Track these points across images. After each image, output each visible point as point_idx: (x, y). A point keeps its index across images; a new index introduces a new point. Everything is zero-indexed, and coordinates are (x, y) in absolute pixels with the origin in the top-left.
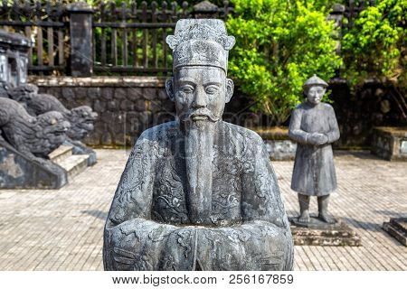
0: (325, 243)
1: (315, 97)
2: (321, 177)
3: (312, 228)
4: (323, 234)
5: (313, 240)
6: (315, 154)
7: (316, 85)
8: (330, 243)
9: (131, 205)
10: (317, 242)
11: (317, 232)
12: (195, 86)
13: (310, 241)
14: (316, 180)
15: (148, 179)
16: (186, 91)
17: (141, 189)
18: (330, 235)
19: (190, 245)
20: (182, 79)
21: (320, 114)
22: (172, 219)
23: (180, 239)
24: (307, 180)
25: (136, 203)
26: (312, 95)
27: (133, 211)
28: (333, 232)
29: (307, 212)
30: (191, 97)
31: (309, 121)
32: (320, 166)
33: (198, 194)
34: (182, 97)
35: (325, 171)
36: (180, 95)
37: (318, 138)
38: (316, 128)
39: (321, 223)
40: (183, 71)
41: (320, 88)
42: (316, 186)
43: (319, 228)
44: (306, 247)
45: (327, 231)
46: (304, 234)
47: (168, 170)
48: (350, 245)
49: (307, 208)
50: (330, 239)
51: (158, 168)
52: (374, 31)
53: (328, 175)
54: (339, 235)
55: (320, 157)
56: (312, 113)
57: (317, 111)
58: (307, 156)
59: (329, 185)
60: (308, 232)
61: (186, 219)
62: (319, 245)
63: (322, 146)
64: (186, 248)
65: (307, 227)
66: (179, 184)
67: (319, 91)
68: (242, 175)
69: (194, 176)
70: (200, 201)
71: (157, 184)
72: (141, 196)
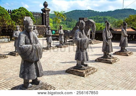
0: (1, 58)
15: (24, 39)
28: (2, 56)
30: (30, 27)
47: (27, 38)
51: (25, 38)
68: (35, 38)
69: (31, 38)
70: (32, 41)
71: (25, 40)
72: (24, 42)
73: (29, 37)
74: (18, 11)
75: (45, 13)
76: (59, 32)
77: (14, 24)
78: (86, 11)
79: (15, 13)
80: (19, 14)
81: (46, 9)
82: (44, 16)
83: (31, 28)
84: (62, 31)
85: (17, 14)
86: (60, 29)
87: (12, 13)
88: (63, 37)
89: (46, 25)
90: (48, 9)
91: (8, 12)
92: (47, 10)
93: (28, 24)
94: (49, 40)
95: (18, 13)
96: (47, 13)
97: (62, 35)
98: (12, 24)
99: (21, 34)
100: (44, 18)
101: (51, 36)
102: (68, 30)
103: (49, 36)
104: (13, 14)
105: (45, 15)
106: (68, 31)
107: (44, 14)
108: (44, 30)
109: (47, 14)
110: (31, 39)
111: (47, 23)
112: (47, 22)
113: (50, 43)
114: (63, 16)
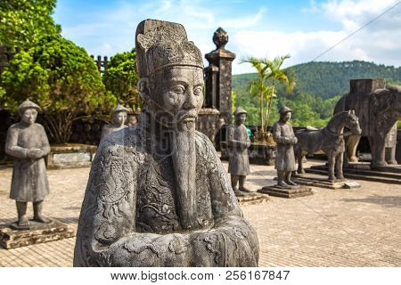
0: (47, 239)
1: (30, 118)
2: (39, 185)
3: (34, 229)
4: (44, 233)
5: (36, 239)
6: (32, 166)
7: (31, 108)
8: (51, 239)
9: (121, 220)
10: (39, 240)
11: (39, 232)
12: (186, 86)
13: (33, 241)
14: (35, 188)
15: (132, 188)
16: (177, 91)
17: (127, 199)
18: (50, 232)
19: (220, 249)
20: (175, 79)
21: (34, 132)
22: (163, 227)
23: (209, 246)
24: (27, 189)
25: (125, 216)
26: (28, 116)
27: (123, 225)
28: (52, 230)
29: (25, 217)
31: (25, 138)
32: (37, 175)
33: (189, 197)
34: (173, 97)
35: (41, 179)
36: (171, 96)
37: (36, 152)
38: (32, 144)
39: (39, 224)
40: (175, 71)
41: (34, 110)
42: (35, 193)
43: (39, 228)
44: (31, 246)
45: (47, 230)
46: (27, 236)
47: (153, 177)
48: (66, 237)
49: (25, 213)
50: (51, 235)
51: (141, 176)
52: (29, 70)
53: (44, 183)
54: (57, 231)
55: (37, 168)
56: (27, 131)
57: (32, 129)
58: (25, 168)
59: (45, 191)
60: (31, 233)
61: (177, 225)
62: (41, 242)
63: (38, 159)
64: (216, 254)
65: (28, 229)
66: (167, 190)
67: (33, 113)
68: (209, 175)
69: (184, 179)
70: (191, 205)
71: (141, 193)
72: (128, 207)
73: (171, 172)
74: (130, 58)
75: (218, 66)
76: (279, 134)
77: (111, 104)
78: (347, 66)
79: (117, 65)
80: (131, 69)
81: (222, 54)
82: (214, 77)
83: (188, 100)
84: (288, 131)
85: (125, 70)
86: (283, 121)
87: (109, 67)
88: (291, 153)
89: (218, 108)
90: (228, 52)
91: (99, 62)
92: (226, 55)
93: (167, 73)
94: (240, 166)
95: (128, 64)
96: (223, 67)
97: (287, 145)
98: (106, 103)
99: (114, 149)
100: (214, 83)
101: (245, 147)
102: (309, 127)
103: (239, 148)
104: (112, 68)
105: (218, 74)
106: (307, 130)
107: (215, 69)
108: (210, 124)
109: (225, 71)
110: (184, 187)
111: (222, 101)
112: (224, 99)
113: (242, 178)
114: (285, 77)
